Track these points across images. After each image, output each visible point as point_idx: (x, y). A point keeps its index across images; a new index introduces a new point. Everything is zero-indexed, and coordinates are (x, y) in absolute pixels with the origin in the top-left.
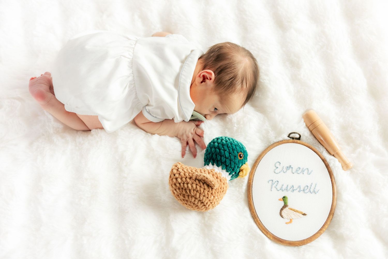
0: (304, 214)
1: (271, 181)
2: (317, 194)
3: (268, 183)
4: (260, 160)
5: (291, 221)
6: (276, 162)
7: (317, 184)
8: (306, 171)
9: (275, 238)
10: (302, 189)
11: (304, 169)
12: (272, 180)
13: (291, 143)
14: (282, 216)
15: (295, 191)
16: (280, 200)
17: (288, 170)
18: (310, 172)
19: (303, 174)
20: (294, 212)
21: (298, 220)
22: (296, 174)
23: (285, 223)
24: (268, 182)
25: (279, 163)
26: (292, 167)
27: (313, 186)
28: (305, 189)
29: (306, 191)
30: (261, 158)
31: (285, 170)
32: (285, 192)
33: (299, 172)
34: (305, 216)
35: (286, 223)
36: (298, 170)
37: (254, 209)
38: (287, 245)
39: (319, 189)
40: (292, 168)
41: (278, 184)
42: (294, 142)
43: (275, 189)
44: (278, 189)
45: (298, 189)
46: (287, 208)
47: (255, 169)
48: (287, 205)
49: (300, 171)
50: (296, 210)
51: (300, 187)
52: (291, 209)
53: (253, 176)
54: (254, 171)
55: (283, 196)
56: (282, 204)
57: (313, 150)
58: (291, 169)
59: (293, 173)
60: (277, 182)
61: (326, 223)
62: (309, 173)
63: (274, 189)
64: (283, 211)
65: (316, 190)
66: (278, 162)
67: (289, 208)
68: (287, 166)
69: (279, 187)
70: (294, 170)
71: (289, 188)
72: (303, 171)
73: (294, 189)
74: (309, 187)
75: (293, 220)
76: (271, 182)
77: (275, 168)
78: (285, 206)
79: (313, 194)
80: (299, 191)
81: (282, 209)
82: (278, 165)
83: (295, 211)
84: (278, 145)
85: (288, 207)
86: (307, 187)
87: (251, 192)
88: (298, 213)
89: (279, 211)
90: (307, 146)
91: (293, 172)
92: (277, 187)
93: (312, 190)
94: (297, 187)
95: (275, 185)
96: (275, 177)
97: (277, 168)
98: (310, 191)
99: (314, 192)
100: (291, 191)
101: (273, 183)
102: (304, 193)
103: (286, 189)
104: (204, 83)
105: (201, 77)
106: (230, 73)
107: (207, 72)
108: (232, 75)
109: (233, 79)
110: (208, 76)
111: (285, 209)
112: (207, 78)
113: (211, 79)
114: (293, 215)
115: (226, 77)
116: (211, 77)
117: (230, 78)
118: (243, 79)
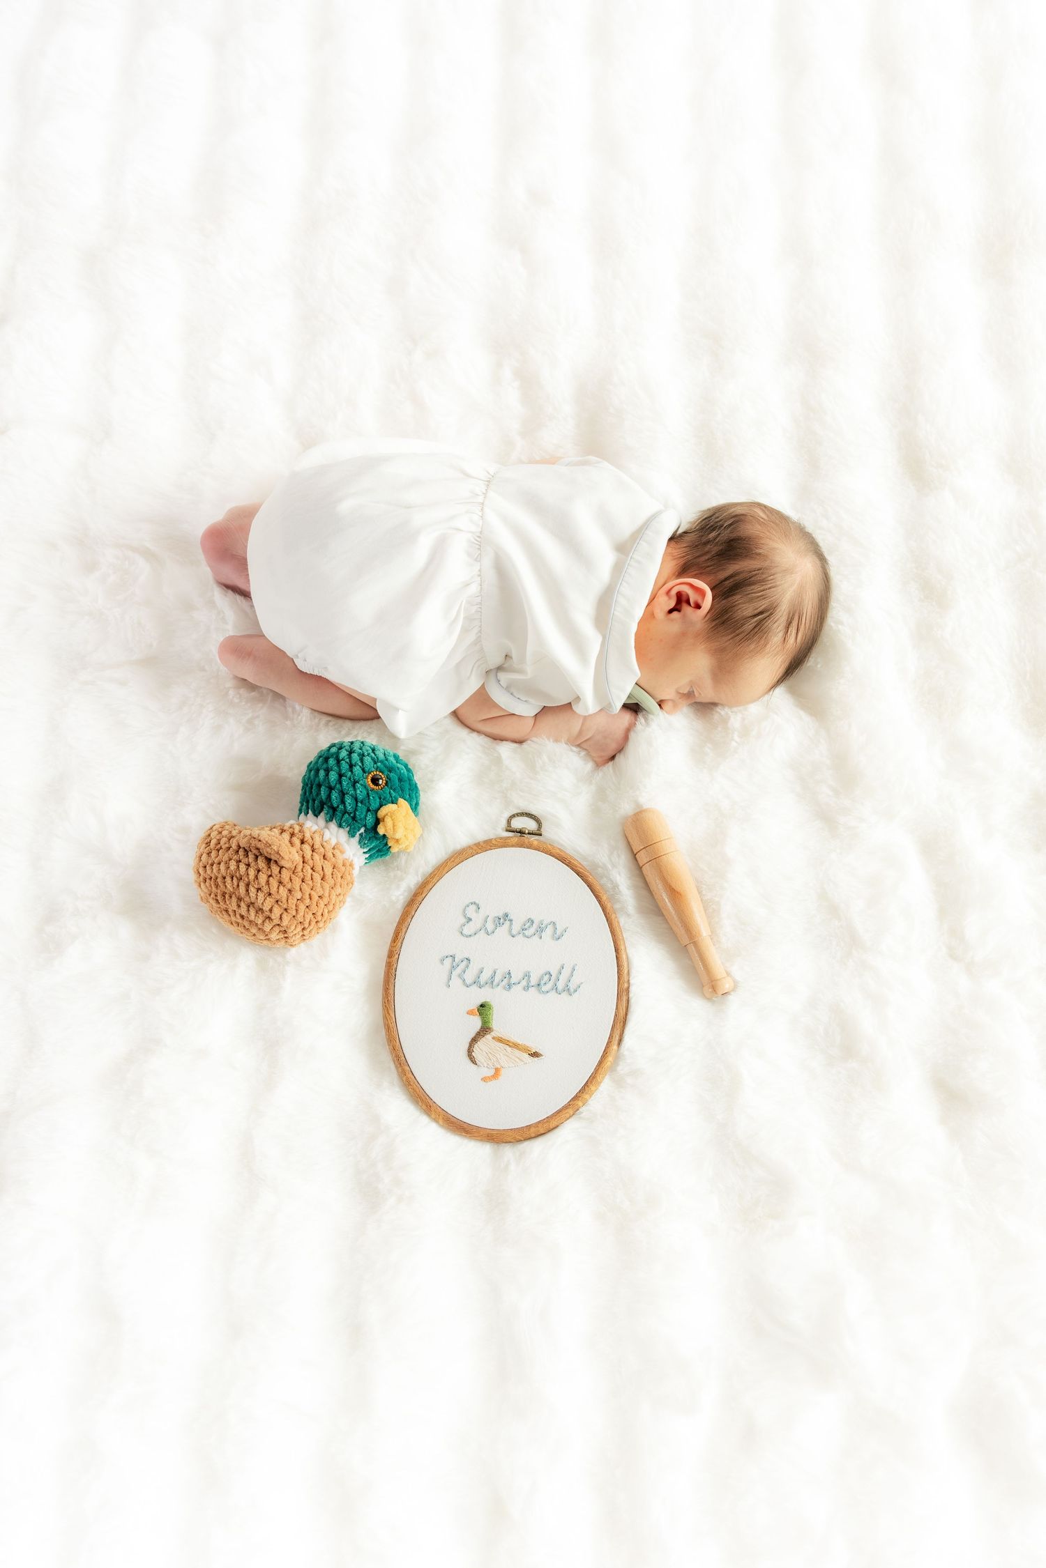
0: (535, 1055)
1: (450, 959)
2: (576, 995)
3: (442, 964)
4: (424, 895)
5: (497, 1070)
6: (467, 902)
7: (576, 968)
8: (549, 930)
9: (452, 1123)
10: (534, 981)
11: (545, 923)
12: (453, 957)
13: (513, 846)
14: (473, 1061)
15: (515, 987)
16: (470, 1013)
17: (498, 928)
18: (558, 932)
19: (541, 938)
20: (507, 1047)
21: (518, 1070)
22: (520, 938)
23: (482, 1079)
24: (442, 961)
25: (473, 907)
26: (511, 917)
27: (566, 973)
28: (542, 982)
29: (544, 988)
30: (426, 890)
31: (490, 926)
32: (487, 989)
33: (532, 930)
34: (536, 1059)
35: (484, 1079)
36: (526, 927)
37: (398, 1041)
38: (481, 1140)
39: (582, 983)
40: (511, 920)
41: (467, 966)
42: (521, 845)
43: (460, 982)
44: (468, 981)
45: (524, 983)
46: (489, 1037)
47: (406, 924)
48: (490, 1029)
49: (534, 928)
50: (513, 1043)
51: (529, 977)
52: (500, 1040)
53: (399, 944)
54: (404, 930)
55: (480, 1004)
56: (477, 1023)
57: (572, 869)
58: (507, 923)
59: (513, 937)
60: (465, 962)
61: (594, 1078)
62: (557, 936)
63: (456, 981)
64: (476, 1046)
65: (572, 986)
66: (472, 904)
67: (493, 1038)
68: (497, 915)
69: (469, 977)
70: (516, 927)
71: (497, 979)
72: (541, 930)
73: (513, 981)
74: (553, 978)
75: (503, 1072)
76: (448, 962)
77: (464, 920)
78: (485, 1030)
79: (565, 995)
80: (526, 988)
81: (474, 1040)
82: (471, 912)
83: (510, 1046)
84: (477, 853)
85: (493, 1034)
86: (548, 976)
87: (391, 992)
88: (516, 1052)
89: (467, 1046)
90: (557, 858)
91: (514, 932)
92: (465, 976)
93: (560, 985)
94: (520, 975)
95: (459, 970)
96: (462, 948)
97: (470, 920)
98: (555, 988)
99: (567, 989)
100: (505, 988)
101: (456, 964)
102: (540, 991)
103: (491, 982)
104: (675, 614)
105: (670, 598)
106: (759, 597)
107: (691, 586)
108: (763, 605)
109: (765, 615)
110: (693, 597)
111: (483, 1039)
112: (688, 602)
113: (698, 606)
114: (504, 1056)
115: (745, 607)
116: (700, 601)
117: (756, 612)
118: (792, 619)
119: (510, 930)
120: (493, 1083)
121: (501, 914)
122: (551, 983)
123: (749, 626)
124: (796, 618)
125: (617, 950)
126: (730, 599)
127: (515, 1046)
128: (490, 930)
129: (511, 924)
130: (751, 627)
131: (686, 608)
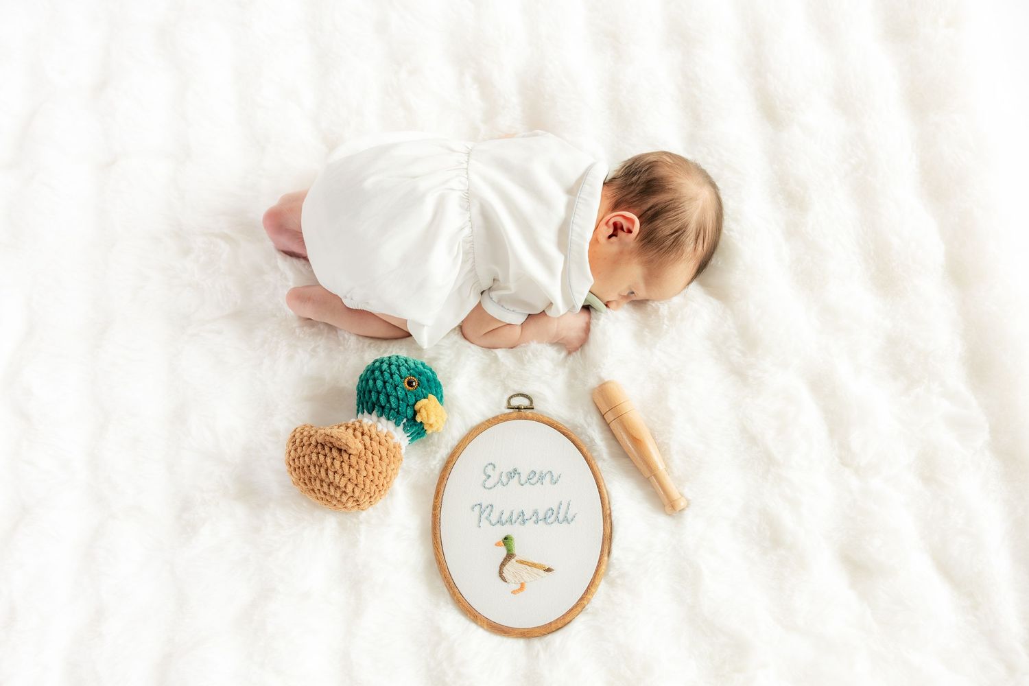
0: (549, 570)
1: (478, 507)
2: (573, 524)
3: (473, 511)
4: (454, 461)
5: (522, 586)
6: (486, 464)
7: (571, 503)
8: (548, 478)
9: (494, 627)
10: (541, 516)
11: (544, 473)
12: (480, 505)
13: (514, 419)
14: (504, 580)
15: (526, 524)
16: (498, 544)
17: (510, 481)
18: (555, 479)
19: (542, 484)
20: (527, 567)
21: (538, 583)
22: (527, 485)
23: (512, 593)
24: (473, 509)
25: (492, 466)
26: (519, 471)
27: (564, 507)
28: (548, 516)
29: (549, 521)
30: (455, 457)
31: (504, 480)
32: (508, 526)
33: (535, 479)
34: (550, 573)
35: (514, 592)
36: (530, 477)
37: (447, 570)
38: (517, 637)
39: (576, 514)
40: (519, 473)
41: (491, 511)
42: (520, 418)
43: (487, 522)
44: (493, 522)
45: (534, 518)
46: (513, 561)
47: (443, 484)
48: (513, 555)
49: (536, 477)
50: (531, 563)
51: (537, 513)
52: (522, 562)
53: (440, 498)
54: (442, 489)
55: (503, 537)
56: (503, 552)
57: (559, 431)
58: (517, 476)
59: (522, 485)
60: (490, 508)
61: (593, 583)
62: (554, 481)
63: (484, 523)
64: (504, 568)
65: (570, 517)
66: (489, 464)
67: (517, 561)
68: (509, 470)
69: (494, 518)
70: (523, 478)
71: (514, 518)
72: (542, 478)
73: (526, 518)
74: (555, 513)
75: (526, 585)
76: (477, 509)
77: (485, 477)
78: (510, 556)
79: (565, 524)
80: (536, 522)
81: (503, 565)
82: (489, 470)
83: (530, 566)
84: (489, 427)
85: (515, 558)
86: (551, 511)
87: (438, 535)
88: (534, 570)
90: (547, 424)
91: (522, 482)
92: (491, 518)
93: (561, 517)
94: (531, 514)
95: (486, 514)
96: (486, 498)
97: (490, 476)
98: (557, 519)
99: (566, 519)
100: (521, 524)
101: (483, 510)
102: (547, 523)
103: (510, 520)
104: (614, 239)
105: (609, 227)
106: (674, 220)
107: (623, 216)
108: (677, 225)
109: (679, 233)
110: (626, 225)
111: (509, 563)
112: (622, 229)
113: (630, 231)
114: (526, 574)
115: (665, 228)
116: (631, 228)
117: (673, 231)
118: (699, 233)
119: (520, 481)
120: (521, 594)
121: (511, 470)
122: (553, 518)
123: (668, 243)
124: (702, 232)
125: (599, 487)
126: (653, 223)
127: (533, 565)
128: (505, 482)
129: (520, 476)
130: (670, 242)
131: (621, 234)
